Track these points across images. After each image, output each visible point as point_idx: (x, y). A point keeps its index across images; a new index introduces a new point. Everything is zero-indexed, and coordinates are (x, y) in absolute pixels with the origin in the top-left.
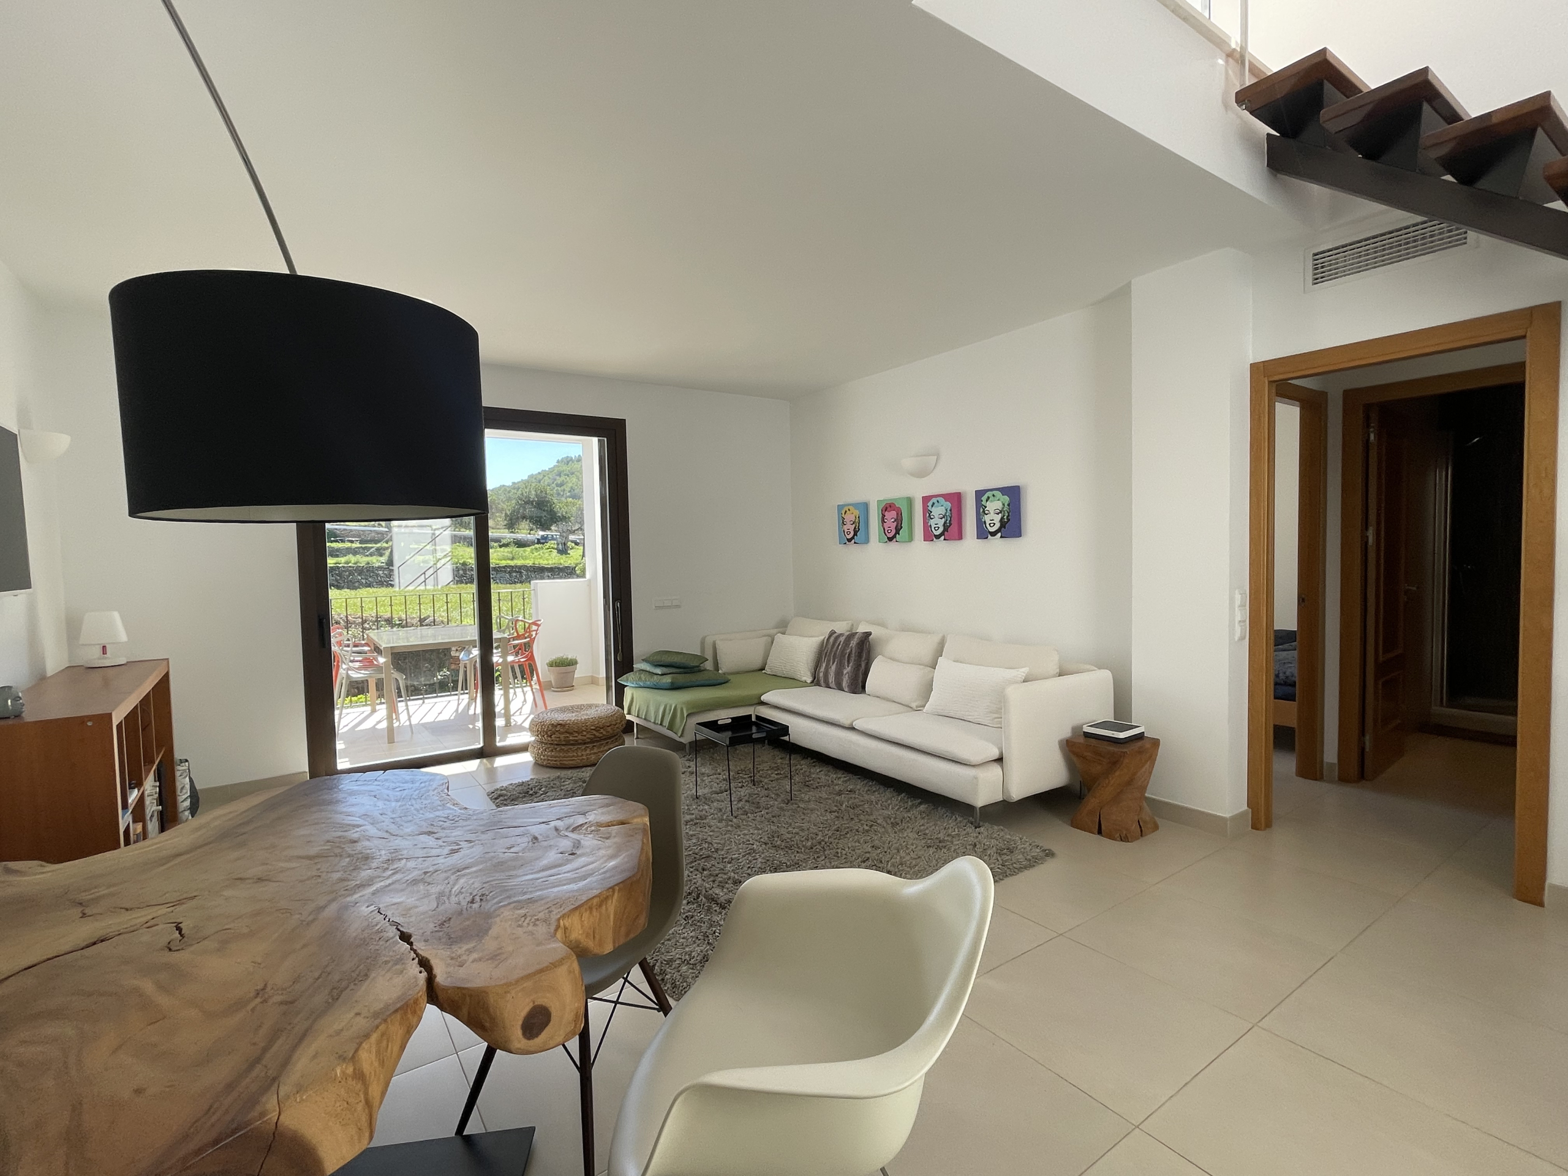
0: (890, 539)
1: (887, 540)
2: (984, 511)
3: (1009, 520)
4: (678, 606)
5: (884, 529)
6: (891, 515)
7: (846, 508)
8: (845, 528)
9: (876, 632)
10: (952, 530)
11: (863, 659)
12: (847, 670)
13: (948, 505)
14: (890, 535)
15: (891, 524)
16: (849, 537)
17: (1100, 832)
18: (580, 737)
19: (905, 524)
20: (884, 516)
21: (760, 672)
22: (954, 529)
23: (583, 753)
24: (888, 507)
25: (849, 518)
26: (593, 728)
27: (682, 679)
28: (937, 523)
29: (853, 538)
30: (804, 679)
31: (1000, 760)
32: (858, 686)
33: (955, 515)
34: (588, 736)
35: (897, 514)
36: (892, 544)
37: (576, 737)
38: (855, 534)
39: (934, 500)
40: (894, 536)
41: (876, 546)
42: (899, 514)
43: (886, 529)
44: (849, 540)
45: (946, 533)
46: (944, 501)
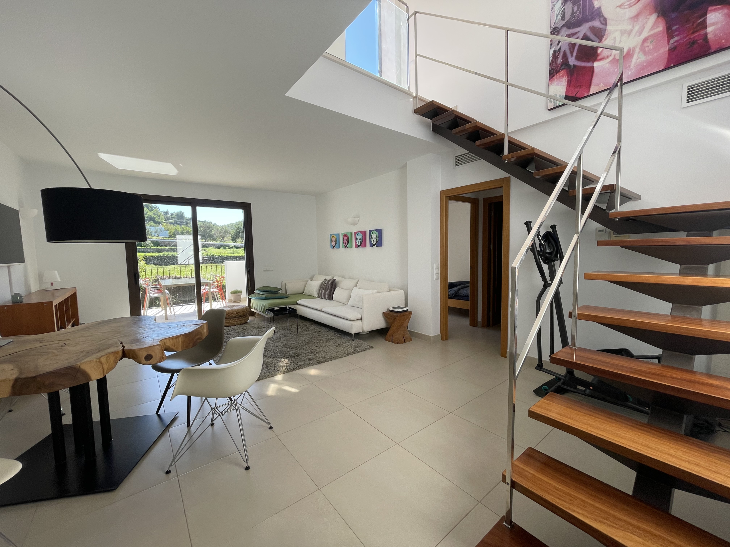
0: (346, 247)
1: (344, 247)
2: (371, 237)
3: (378, 240)
4: (273, 270)
6: (346, 238)
7: (332, 236)
8: (332, 242)
9: (337, 279)
10: (363, 244)
11: (333, 288)
12: (327, 292)
13: (362, 235)
14: (345, 245)
15: (346, 242)
16: (334, 246)
17: (392, 342)
18: (231, 316)
19: (350, 242)
20: (343, 239)
21: (302, 294)
22: (363, 243)
23: (232, 321)
24: (345, 235)
25: (334, 239)
26: (235, 312)
27: (270, 296)
28: (359, 241)
29: (335, 246)
30: (315, 296)
31: (361, 319)
32: (331, 298)
33: (363, 238)
34: (234, 315)
36: (346, 248)
37: (229, 315)
38: (335, 245)
39: (358, 233)
40: (347, 246)
41: (342, 249)
42: (348, 238)
43: (344, 243)
44: (334, 247)
45: (360, 245)
46: (360, 234)
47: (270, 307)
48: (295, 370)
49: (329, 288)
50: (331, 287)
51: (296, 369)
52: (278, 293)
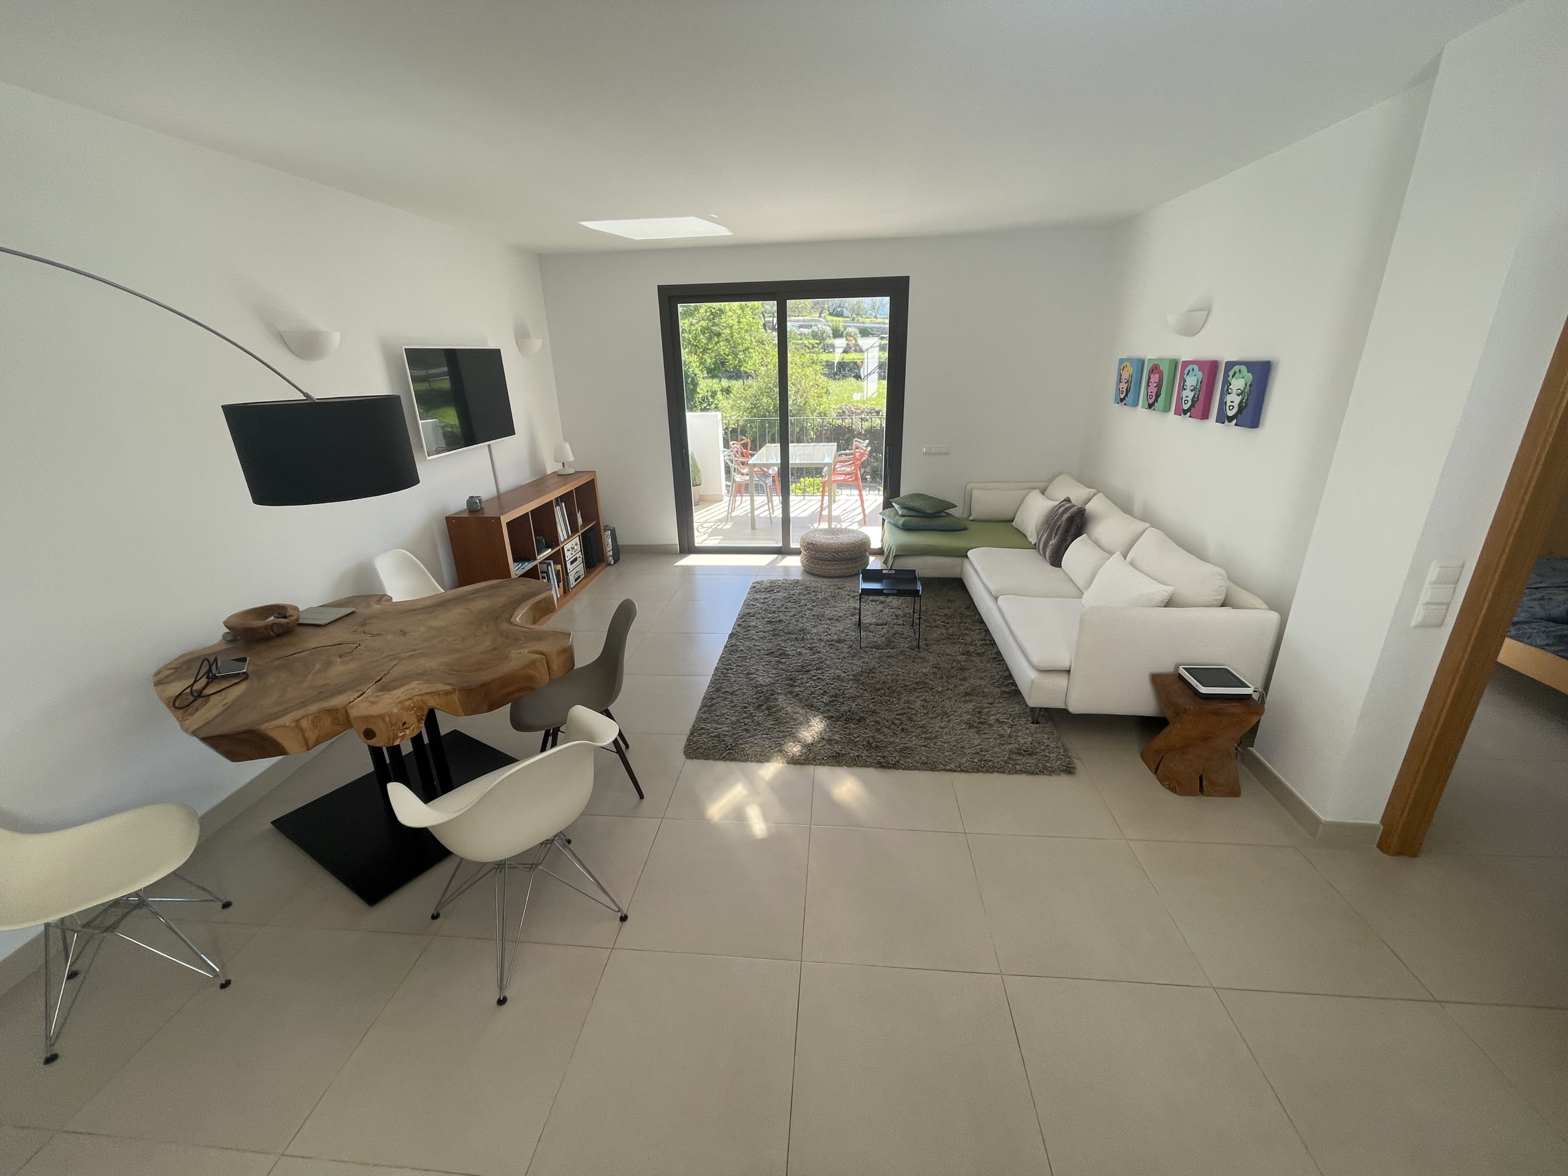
0: (1151, 405)
1: (1147, 405)
2: (1228, 390)
4: (947, 454)
5: (1147, 393)
6: (1155, 378)
7: (1124, 364)
8: (1121, 385)
10: (1199, 409)
11: (1070, 534)
12: (1053, 542)
13: (1201, 375)
14: (1151, 401)
15: (1153, 389)
16: (1122, 396)
17: (1156, 773)
18: (824, 555)
19: (1163, 392)
20: (1150, 377)
22: (1201, 404)
24: (1156, 368)
25: (1125, 375)
27: (915, 521)
28: (1189, 395)
29: (1124, 398)
30: (1030, 539)
31: (1069, 671)
32: (1056, 561)
33: (1204, 387)
34: (829, 556)
35: (1160, 378)
36: (1152, 414)
37: (821, 555)
38: (1126, 395)
39: (1191, 367)
40: (1154, 403)
41: (1141, 411)
42: (1161, 379)
43: (1150, 394)
44: (1122, 400)
45: (1192, 408)
46: (1199, 371)
47: (897, 554)
48: (816, 765)
49: (1060, 532)
50: (1067, 531)
51: (818, 763)
52: (939, 516)
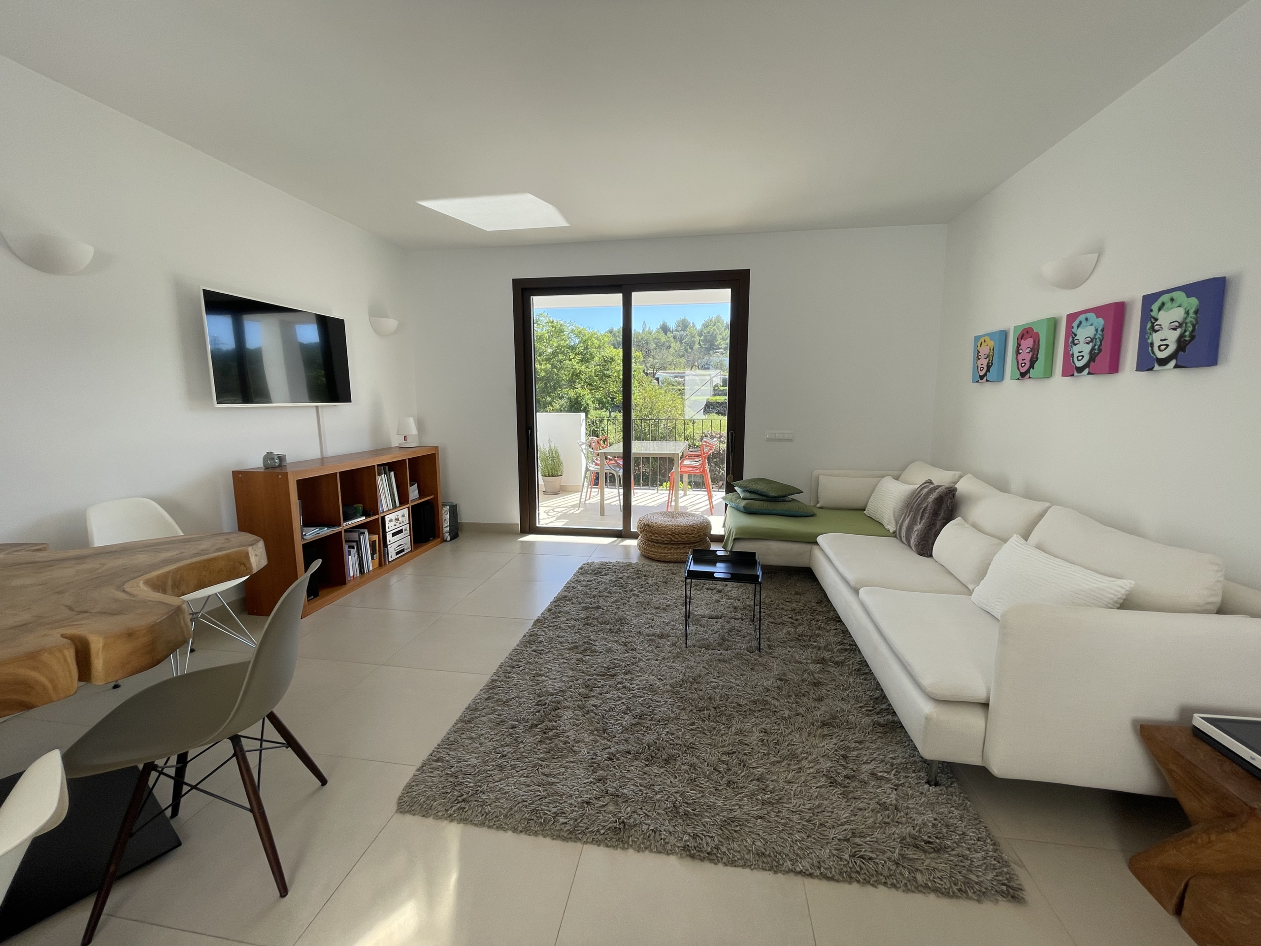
0: (1023, 375)
1: (1018, 376)
2: (1152, 327)
3: (1195, 337)
4: (791, 440)
5: (1018, 362)
6: (1028, 343)
7: (982, 340)
8: (979, 362)
10: (1102, 361)
11: (940, 517)
12: (921, 527)
13: (1101, 322)
14: (1023, 370)
15: (1026, 355)
16: (982, 373)
19: (1042, 355)
20: (1019, 345)
21: (861, 512)
24: (1026, 333)
25: (984, 350)
28: (1083, 349)
29: (985, 375)
30: (888, 527)
31: (985, 705)
32: (925, 548)
33: (1108, 335)
35: (1034, 342)
36: (1027, 383)
38: (988, 370)
39: (1082, 317)
40: (1028, 372)
41: (1010, 384)
42: (1037, 343)
43: (1021, 362)
44: (982, 377)
45: (1092, 363)
46: (1097, 318)
47: (737, 537)
49: (927, 515)
50: (935, 514)
52: (784, 501)
